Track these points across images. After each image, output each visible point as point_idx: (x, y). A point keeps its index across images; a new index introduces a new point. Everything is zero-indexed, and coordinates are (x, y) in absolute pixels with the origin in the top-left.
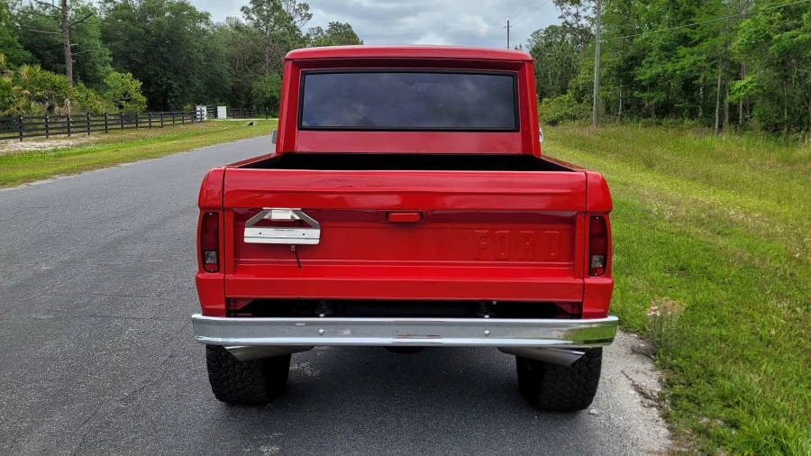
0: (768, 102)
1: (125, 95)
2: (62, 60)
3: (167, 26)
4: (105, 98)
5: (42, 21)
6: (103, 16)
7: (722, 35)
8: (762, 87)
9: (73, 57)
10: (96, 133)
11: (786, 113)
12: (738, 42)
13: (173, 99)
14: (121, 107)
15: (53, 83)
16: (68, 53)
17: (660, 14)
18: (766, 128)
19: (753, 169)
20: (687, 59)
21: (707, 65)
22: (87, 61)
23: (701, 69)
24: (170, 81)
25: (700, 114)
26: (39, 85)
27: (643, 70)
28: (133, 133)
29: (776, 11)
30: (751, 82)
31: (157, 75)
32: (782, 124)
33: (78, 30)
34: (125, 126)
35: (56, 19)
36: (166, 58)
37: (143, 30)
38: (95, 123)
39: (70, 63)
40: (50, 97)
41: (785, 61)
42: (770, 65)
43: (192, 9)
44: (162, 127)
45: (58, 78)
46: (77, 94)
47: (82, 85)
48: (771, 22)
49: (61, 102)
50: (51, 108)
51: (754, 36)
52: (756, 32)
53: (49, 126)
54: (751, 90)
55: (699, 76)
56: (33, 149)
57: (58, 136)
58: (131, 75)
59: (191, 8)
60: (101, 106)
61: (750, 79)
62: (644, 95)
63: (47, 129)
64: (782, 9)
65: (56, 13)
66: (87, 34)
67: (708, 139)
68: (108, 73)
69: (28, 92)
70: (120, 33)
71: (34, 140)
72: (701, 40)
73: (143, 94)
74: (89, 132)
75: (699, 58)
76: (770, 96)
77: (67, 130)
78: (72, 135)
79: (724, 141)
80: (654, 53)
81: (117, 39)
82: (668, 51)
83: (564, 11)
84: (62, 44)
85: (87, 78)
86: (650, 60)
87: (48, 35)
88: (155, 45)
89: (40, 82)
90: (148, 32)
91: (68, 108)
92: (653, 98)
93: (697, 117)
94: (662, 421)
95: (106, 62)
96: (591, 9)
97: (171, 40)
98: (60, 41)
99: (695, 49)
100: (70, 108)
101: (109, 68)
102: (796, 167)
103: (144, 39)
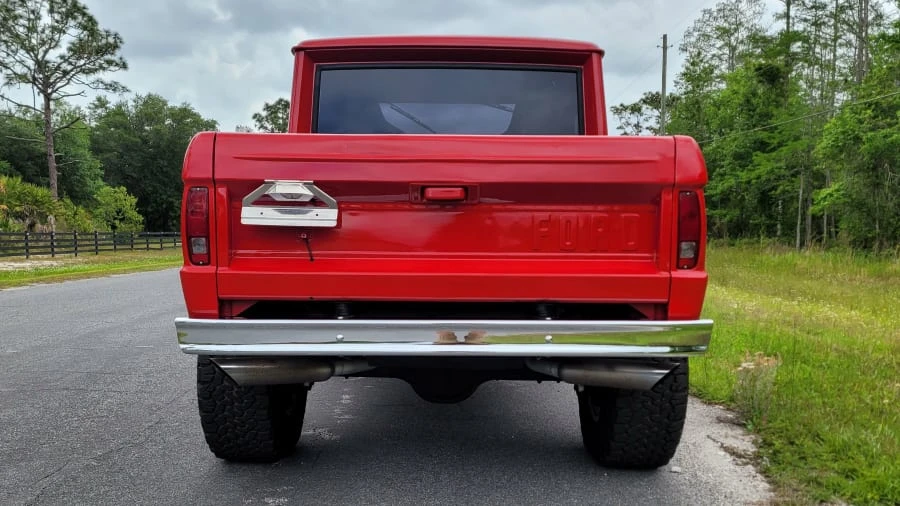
0: (856, 214)
1: (118, 213)
2: (44, 171)
3: (168, 136)
4: (95, 217)
5: (22, 127)
6: (94, 124)
7: (805, 140)
8: (850, 196)
9: (58, 169)
10: (83, 254)
11: (877, 226)
12: (823, 145)
13: (175, 222)
14: (114, 227)
15: (34, 197)
16: (53, 164)
17: (732, 118)
18: (853, 244)
19: (842, 284)
20: (764, 165)
21: (787, 173)
22: (75, 174)
23: (778, 178)
24: (171, 199)
25: (779, 233)
26: (19, 199)
27: (713, 183)
28: (127, 255)
29: (866, 109)
30: (837, 190)
31: (155, 191)
32: (873, 238)
33: (64, 137)
34: (118, 247)
35: (37, 125)
36: (167, 172)
37: (138, 140)
38: (83, 243)
39: (54, 175)
40: (32, 212)
41: (876, 166)
42: (859, 170)
43: (196, 116)
44: (161, 249)
45: (40, 192)
46: (63, 210)
47: (68, 201)
48: (861, 122)
49: (44, 219)
50: (32, 226)
51: (842, 137)
52: (843, 133)
53: (30, 244)
54: (837, 198)
55: (778, 186)
56: (10, 269)
57: (40, 256)
58: (125, 189)
59: (195, 114)
60: (91, 225)
61: (836, 187)
62: (714, 212)
63: (27, 248)
64: (873, 107)
65: (38, 117)
66: (75, 143)
67: (789, 255)
68: (98, 188)
69: (5, 207)
70: (112, 144)
71: (11, 261)
72: (780, 145)
73: (139, 212)
74: (76, 252)
75: (778, 165)
76: (859, 205)
77: (51, 250)
78: (57, 256)
79: (807, 258)
80: (727, 162)
81: (111, 151)
82: (742, 159)
83: (623, 120)
84: (45, 155)
85: (74, 194)
86: (721, 171)
87: (30, 143)
88: (154, 158)
89: (19, 196)
90: (145, 142)
91: (53, 225)
92: (725, 216)
93: (775, 236)
94: (759, 477)
95: (96, 176)
96: (654, 118)
97: (172, 151)
98: (43, 150)
99: (774, 154)
100: (54, 226)
101: (100, 182)
102: (891, 280)
103: (140, 150)
